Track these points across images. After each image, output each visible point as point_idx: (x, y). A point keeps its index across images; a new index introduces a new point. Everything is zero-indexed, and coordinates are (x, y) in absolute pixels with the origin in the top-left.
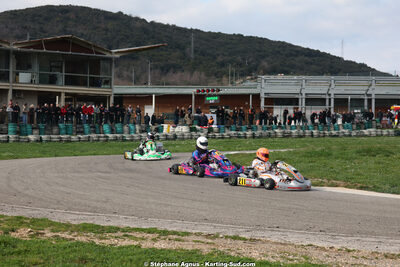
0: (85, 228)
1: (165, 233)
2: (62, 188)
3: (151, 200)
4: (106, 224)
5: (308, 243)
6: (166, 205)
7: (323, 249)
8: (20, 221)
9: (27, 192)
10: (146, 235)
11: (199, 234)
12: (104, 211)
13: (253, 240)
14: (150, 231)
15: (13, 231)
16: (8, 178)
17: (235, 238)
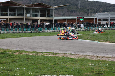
0: (33, 52)
1: (53, 53)
2: (32, 44)
3: (54, 46)
4: (39, 51)
5: (88, 55)
6: (57, 47)
7: (91, 56)
8: (17, 51)
9: (22, 45)
10: (48, 54)
11: (62, 53)
12: (40, 49)
13: (75, 54)
14: (49, 53)
15: (15, 53)
16: (19, 42)
17: (70, 54)
